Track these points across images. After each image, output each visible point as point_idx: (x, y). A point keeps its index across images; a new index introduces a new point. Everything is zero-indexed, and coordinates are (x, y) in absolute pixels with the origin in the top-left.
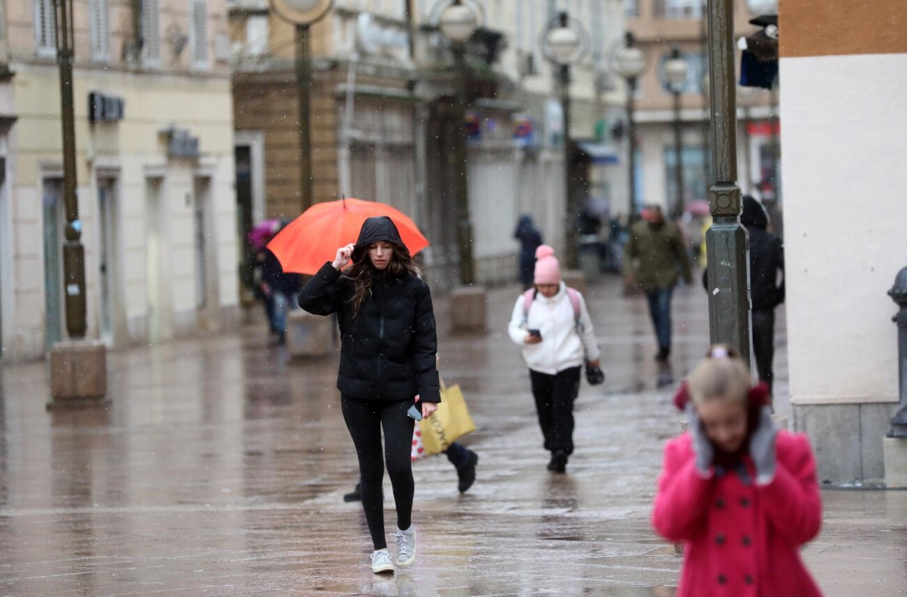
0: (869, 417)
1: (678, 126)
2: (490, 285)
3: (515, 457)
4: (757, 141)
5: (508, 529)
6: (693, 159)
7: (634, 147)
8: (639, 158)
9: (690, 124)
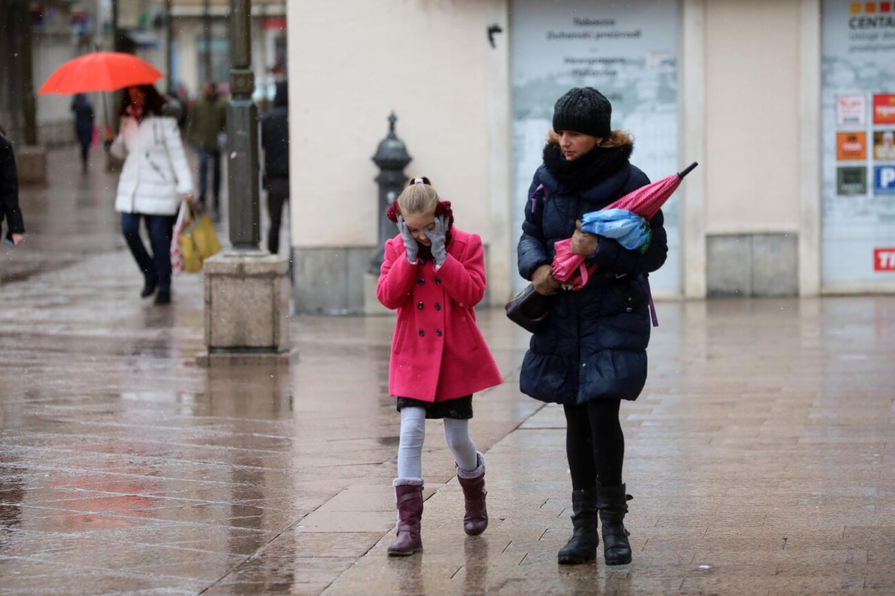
0: (354, 259)
1: (207, 20)
2: (51, 146)
3: (67, 287)
4: (271, 34)
5: (60, 346)
6: (219, 47)
7: (171, 37)
8: (175, 45)
9: (219, 18)
